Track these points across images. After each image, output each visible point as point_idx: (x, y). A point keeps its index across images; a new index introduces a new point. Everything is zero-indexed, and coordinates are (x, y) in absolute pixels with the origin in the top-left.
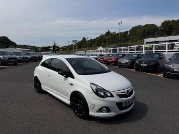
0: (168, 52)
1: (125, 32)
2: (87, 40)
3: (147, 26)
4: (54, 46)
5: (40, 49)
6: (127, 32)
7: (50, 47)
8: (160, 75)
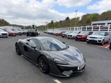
2: (54, 22)
5: (24, 27)
8: (106, 47)
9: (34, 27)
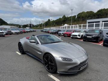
0: (104, 28)
1: (74, 16)
3: (88, 12)
5: (22, 26)
6: (76, 16)
7: (28, 25)
8: (100, 44)
9: (32, 26)
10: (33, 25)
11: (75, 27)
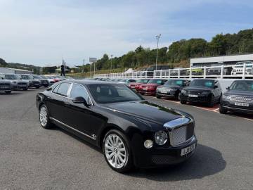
0: (224, 78)
2: (110, 58)
4: (62, 66)
5: (41, 71)
6: (166, 48)
7: (56, 68)
8: (214, 111)
10: (68, 68)
11: (163, 74)
